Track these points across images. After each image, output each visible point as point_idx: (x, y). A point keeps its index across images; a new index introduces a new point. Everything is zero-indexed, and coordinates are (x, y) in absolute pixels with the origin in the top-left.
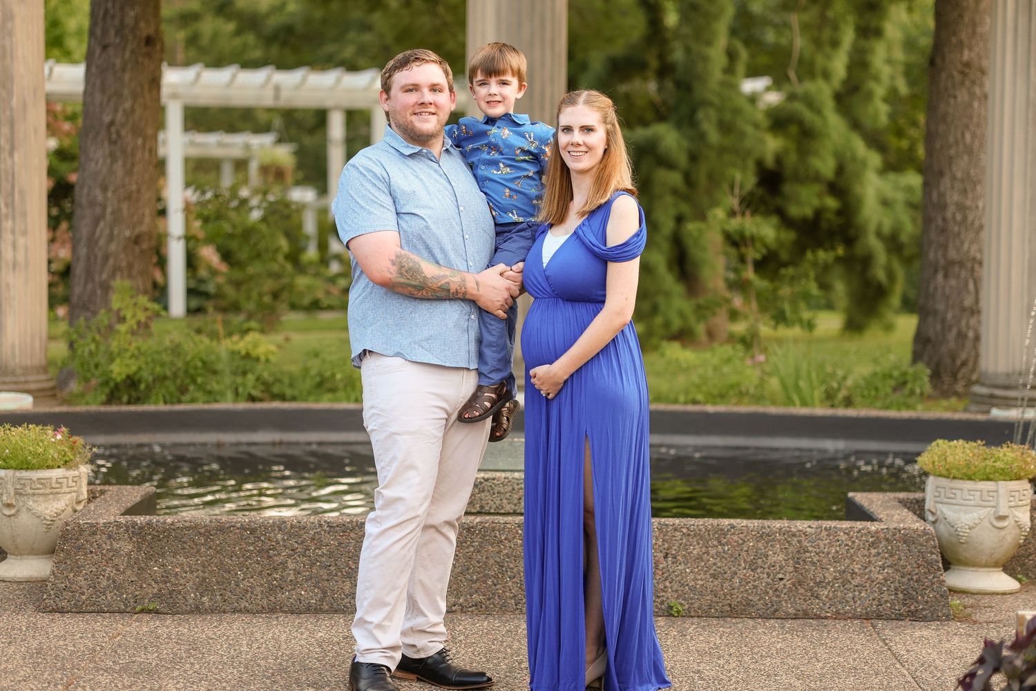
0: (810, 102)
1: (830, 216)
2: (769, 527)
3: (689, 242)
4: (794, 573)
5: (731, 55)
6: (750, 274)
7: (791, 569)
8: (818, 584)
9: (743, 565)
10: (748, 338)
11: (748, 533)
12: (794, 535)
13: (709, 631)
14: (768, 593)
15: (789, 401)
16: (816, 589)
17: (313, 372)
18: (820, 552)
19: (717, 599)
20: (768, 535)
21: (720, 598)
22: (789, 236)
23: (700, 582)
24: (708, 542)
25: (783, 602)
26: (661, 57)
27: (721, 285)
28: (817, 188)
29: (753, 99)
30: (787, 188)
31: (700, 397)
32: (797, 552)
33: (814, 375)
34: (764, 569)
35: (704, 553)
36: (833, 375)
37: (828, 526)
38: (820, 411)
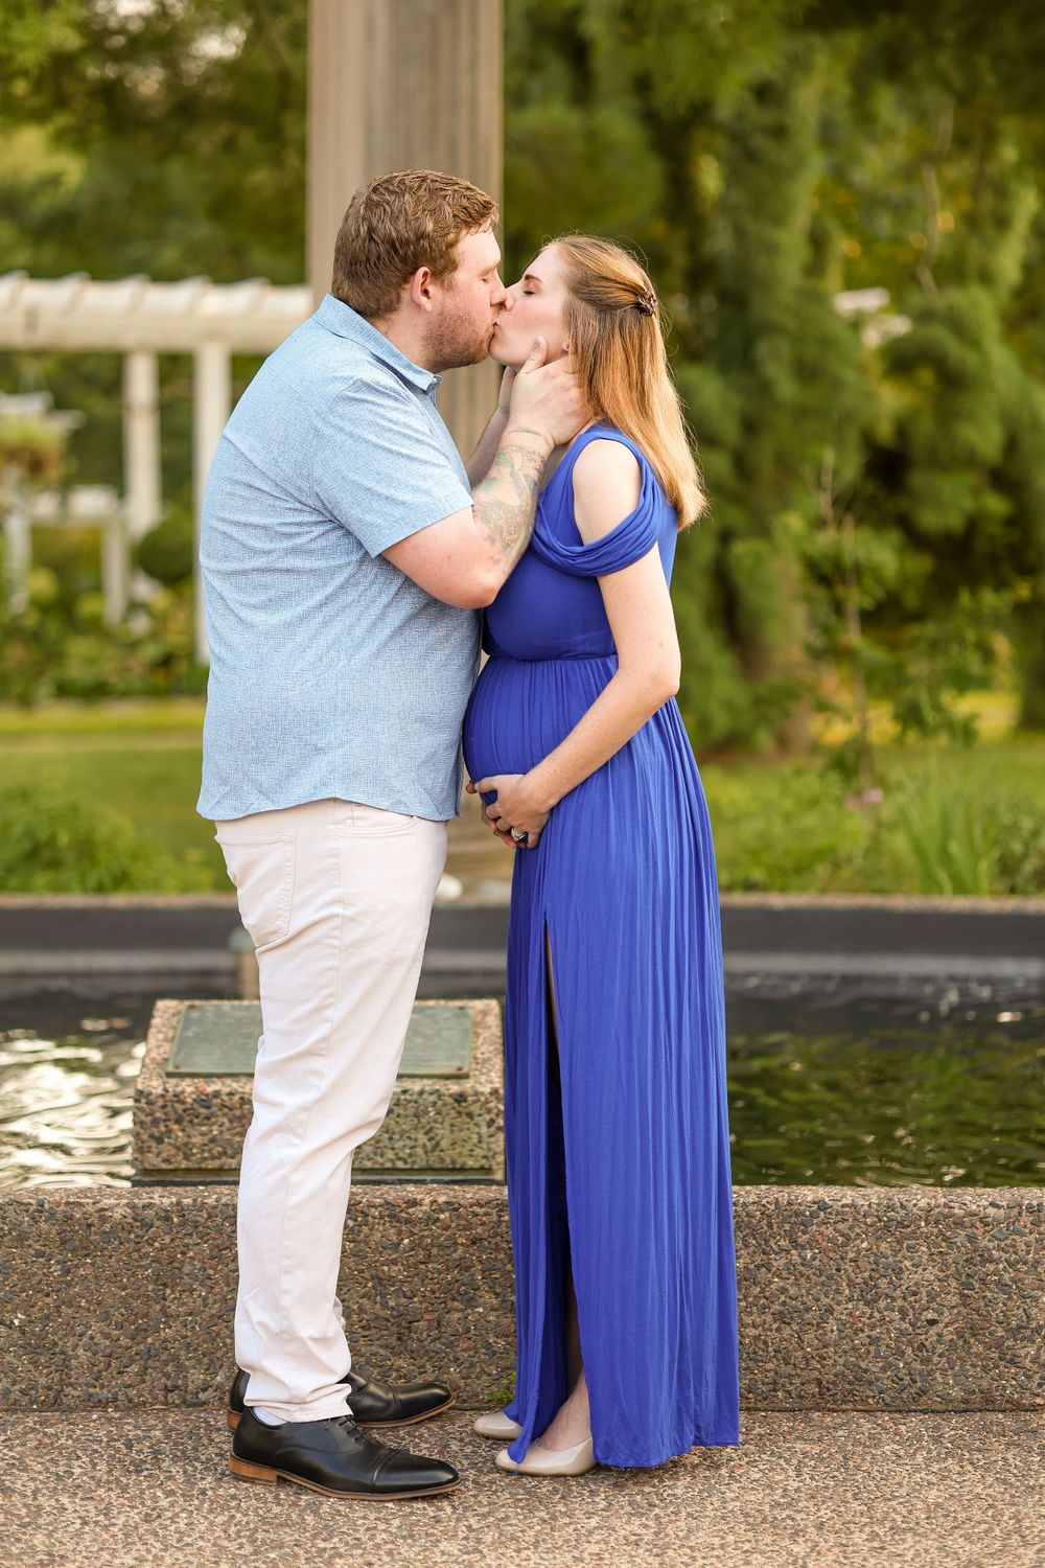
0: (958, 325)
1: (994, 529)
2: (902, 1206)
3: (741, 579)
4: (962, 1308)
5: (818, 242)
6: (853, 636)
7: (955, 1300)
8: (1014, 1332)
9: (847, 1292)
10: (850, 757)
11: (855, 1219)
12: (959, 1224)
13: (772, 1454)
14: (903, 1353)
15: (930, 885)
16: (1010, 1343)
17: (17, 830)
18: (1018, 1262)
19: (789, 1369)
20: (900, 1224)
21: (795, 1365)
22: (921, 565)
23: (753, 1332)
24: (766, 1241)
25: (937, 1375)
26: (693, 247)
27: (796, 654)
28: (970, 479)
29: (857, 323)
30: (918, 479)
31: (757, 874)
32: (966, 1261)
33: (977, 832)
34: (894, 1299)
35: (758, 1267)
36: (1013, 829)
37: (1035, 1203)
38: (989, 904)
